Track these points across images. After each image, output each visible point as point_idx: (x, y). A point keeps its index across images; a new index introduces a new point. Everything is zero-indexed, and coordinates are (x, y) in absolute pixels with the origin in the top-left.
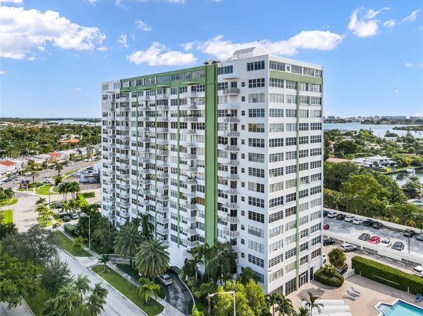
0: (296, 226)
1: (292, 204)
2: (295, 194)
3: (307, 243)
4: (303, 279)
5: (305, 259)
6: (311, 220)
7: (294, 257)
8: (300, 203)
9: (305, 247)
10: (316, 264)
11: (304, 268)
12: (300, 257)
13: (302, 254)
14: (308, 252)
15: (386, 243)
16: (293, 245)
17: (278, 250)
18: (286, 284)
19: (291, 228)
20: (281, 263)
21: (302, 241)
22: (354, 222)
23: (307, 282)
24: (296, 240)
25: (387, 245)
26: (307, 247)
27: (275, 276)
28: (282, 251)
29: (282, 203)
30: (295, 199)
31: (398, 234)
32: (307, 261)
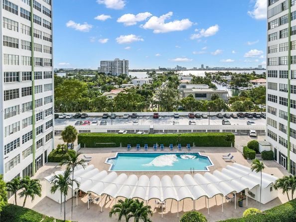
0: (32, 108)
1: (28, 84)
2: (31, 73)
3: (42, 126)
4: (39, 163)
5: (40, 142)
6: (45, 104)
7: (31, 141)
8: (35, 85)
9: (40, 130)
10: (49, 147)
11: (39, 152)
12: (36, 140)
13: (38, 138)
14: (42, 136)
15: (95, 123)
16: (29, 128)
17: (15, 133)
18: (24, 171)
19: (28, 109)
20: (18, 148)
21: (38, 124)
22: (67, 117)
23: (42, 165)
24: (33, 123)
25: (96, 124)
26: (42, 131)
27: (12, 164)
28: (19, 134)
29: (18, 80)
30: (31, 79)
31: (99, 118)
32: (42, 145)
